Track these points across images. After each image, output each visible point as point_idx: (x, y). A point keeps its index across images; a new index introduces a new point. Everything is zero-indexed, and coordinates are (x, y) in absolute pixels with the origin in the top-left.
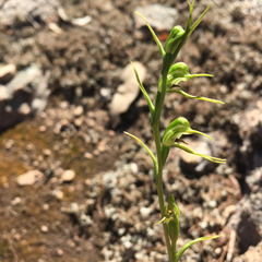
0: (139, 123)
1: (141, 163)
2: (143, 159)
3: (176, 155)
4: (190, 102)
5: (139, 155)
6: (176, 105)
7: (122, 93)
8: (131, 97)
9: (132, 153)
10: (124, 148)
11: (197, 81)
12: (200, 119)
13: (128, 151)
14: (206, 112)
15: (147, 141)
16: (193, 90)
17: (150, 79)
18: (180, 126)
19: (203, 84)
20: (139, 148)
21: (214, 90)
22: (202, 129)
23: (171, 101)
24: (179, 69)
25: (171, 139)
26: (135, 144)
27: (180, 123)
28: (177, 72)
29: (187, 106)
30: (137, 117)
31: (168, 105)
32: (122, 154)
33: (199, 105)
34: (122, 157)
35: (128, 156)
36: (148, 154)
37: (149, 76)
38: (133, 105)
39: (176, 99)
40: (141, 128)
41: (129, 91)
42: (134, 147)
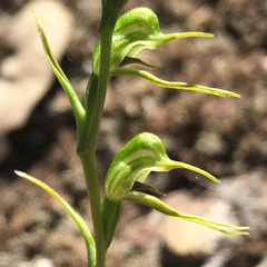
0: (57, 154)
1: (61, 257)
2: (67, 249)
3: (151, 235)
4: (185, 100)
5: (56, 238)
6: (151, 108)
7: (12, 79)
8: (34, 90)
9: (40, 232)
10: (19, 220)
11: (201, 47)
12: (210, 143)
13: (29, 228)
14: (227, 125)
15: (77, 199)
16: (192, 68)
17: (82, 42)
18: (144, 153)
19: (218, 52)
20: (56, 219)
21: (246, 67)
22: (217, 168)
23: (138, 98)
24: (138, 22)
25: (125, 182)
26: (48, 209)
27: (144, 146)
28: (135, 29)
29: (178, 111)
30: (51, 139)
31: (131, 108)
32: (13, 234)
33: (209, 108)
34: (15, 242)
35: (30, 239)
36: (79, 234)
37: (80, 34)
38: (40, 108)
39: (150, 93)
40: (62, 167)
41: (29, 73)
42: (43, 217)
